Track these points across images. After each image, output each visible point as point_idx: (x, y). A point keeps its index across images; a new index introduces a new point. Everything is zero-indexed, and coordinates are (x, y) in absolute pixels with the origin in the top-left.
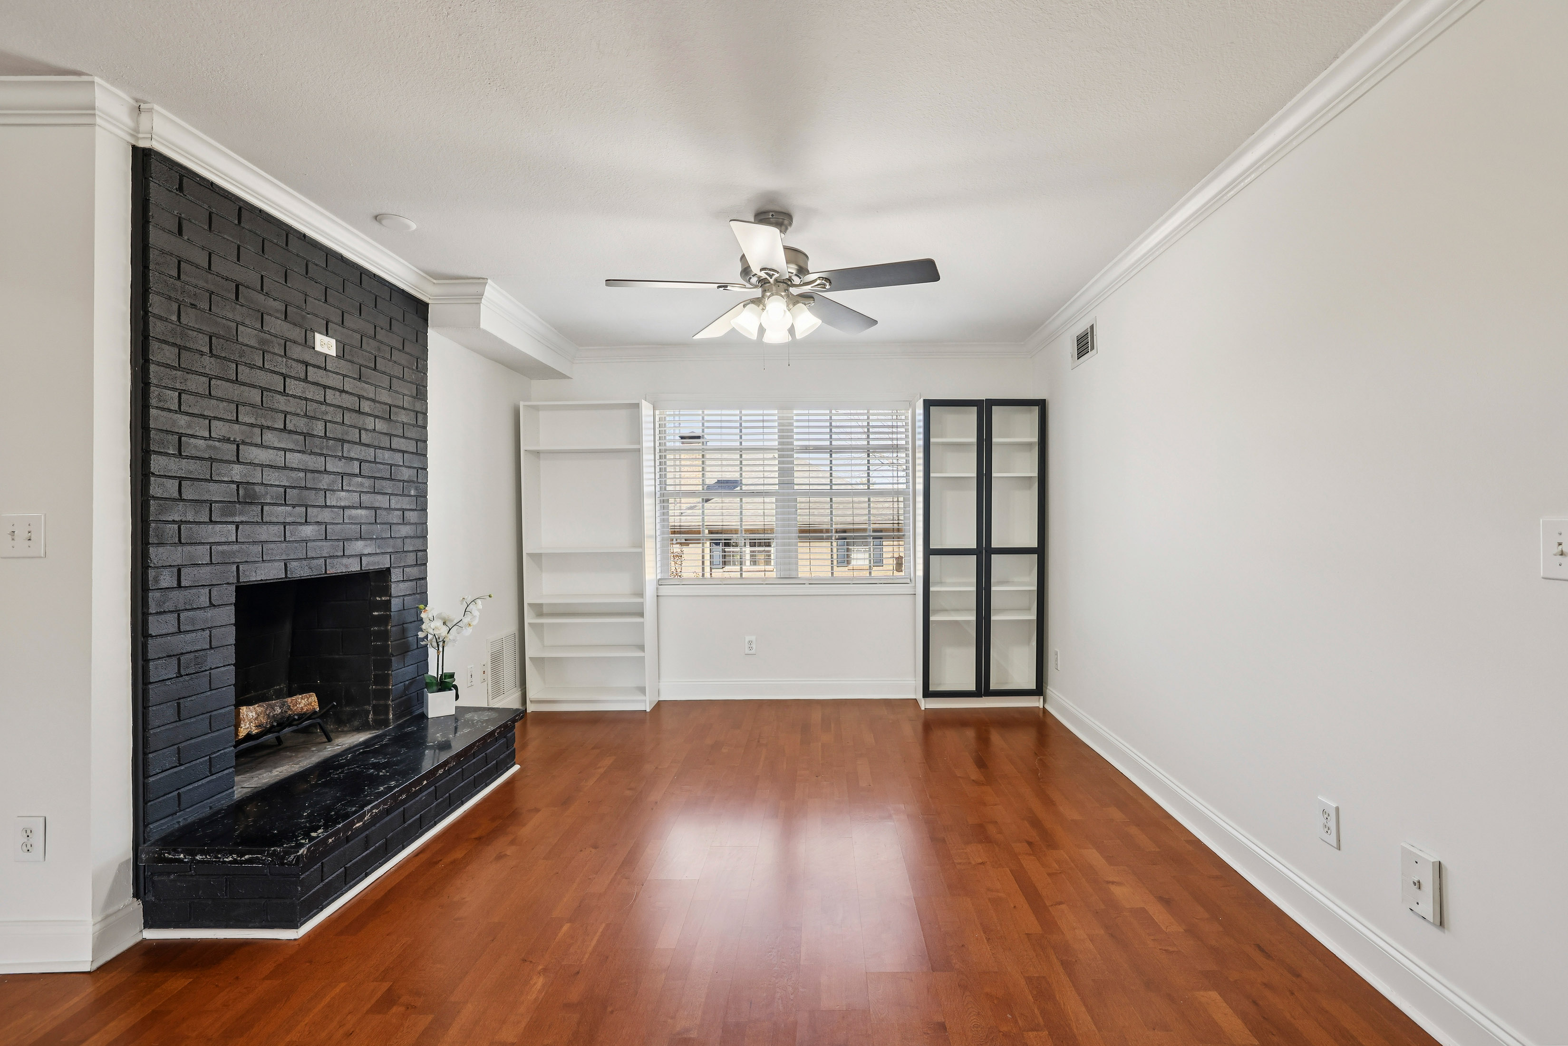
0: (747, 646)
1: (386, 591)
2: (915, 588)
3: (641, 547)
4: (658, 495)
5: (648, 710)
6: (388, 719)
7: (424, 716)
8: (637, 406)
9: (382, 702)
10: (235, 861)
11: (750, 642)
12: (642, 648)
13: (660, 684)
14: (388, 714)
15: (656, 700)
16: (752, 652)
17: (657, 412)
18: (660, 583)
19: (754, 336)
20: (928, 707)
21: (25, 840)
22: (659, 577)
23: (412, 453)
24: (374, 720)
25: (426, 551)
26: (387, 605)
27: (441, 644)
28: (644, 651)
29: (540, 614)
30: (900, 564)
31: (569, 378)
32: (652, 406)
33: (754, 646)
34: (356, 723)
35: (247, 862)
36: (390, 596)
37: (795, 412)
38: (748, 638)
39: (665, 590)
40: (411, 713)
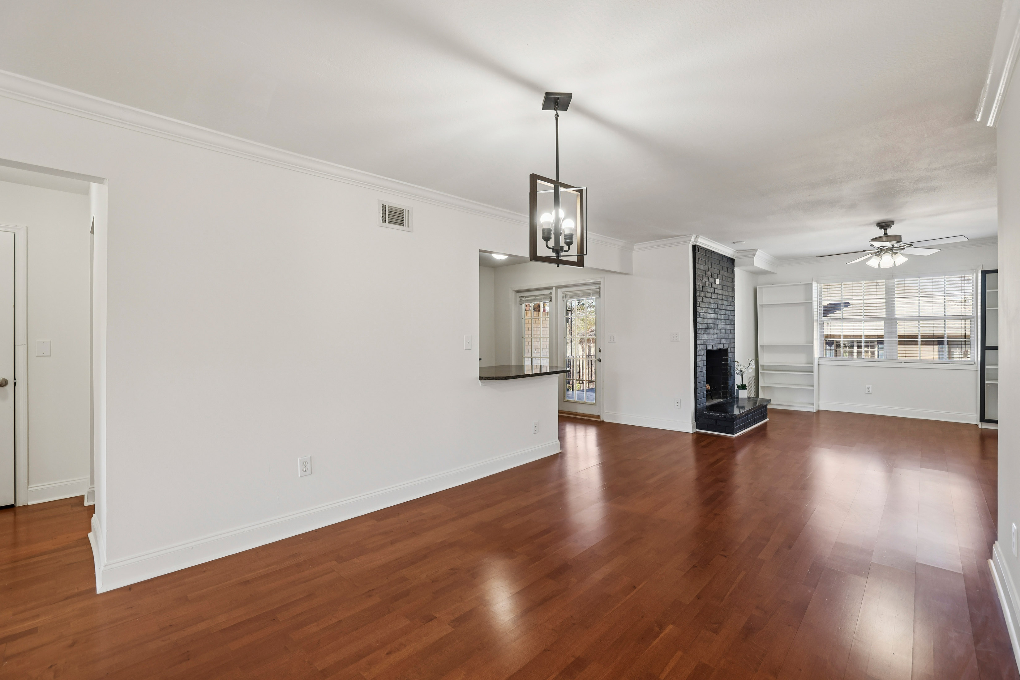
0: (867, 389)
1: (727, 355)
2: (977, 367)
3: (813, 343)
4: (819, 321)
5: (815, 412)
6: (727, 396)
7: (738, 398)
8: (811, 284)
9: (725, 391)
10: (720, 415)
11: (869, 388)
12: (813, 386)
13: (820, 403)
14: (727, 394)
15: (818, 409)
16: (870, 392)
17: (818, 285)
18: (819, 359)
19: (877, 267)
20: (984, 427)
21: (677, 403)
22: (819, 357)
23: (732, 310)
24: (722, 396)
25: (734, 343)
26: (727, 360)
27: (742, 374)
28: (813, 387)
29: (763, 370)
30: (966, 354)
31: (776, 273)
32: (816, 283)
33: (871, 389)
34: (717, 396)
35: (722, 416)
36: (728, 357)
37: (896, 280)
38: (867, 386)
39: (822, 362)
40: (732, 396)
